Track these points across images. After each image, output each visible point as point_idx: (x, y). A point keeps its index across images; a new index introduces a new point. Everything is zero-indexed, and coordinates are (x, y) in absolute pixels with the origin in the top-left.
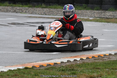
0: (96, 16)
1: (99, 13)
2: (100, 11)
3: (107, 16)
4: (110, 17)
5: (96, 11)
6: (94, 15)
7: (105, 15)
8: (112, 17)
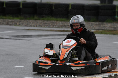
0: (96, 28)
3: (107, 28)
4: (111, 29)
7: (104, 27)
8: (113, 29)
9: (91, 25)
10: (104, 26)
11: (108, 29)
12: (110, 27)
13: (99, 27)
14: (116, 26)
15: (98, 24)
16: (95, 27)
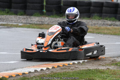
0: (24, 22)
1: (24, 19)
2: (25, 17)
3: (34, 22)
4: (38, 23)
5: (20, 16)
6: (21, 20)
7: (32, 21)
8: (40, 23)
9: (18, 18)
10: (31, 19)
11: (36, 23)
12: (37, 21)
13: (26, 21)
14: (43, 20)
15: (26, 18)
16: (22, 21)
